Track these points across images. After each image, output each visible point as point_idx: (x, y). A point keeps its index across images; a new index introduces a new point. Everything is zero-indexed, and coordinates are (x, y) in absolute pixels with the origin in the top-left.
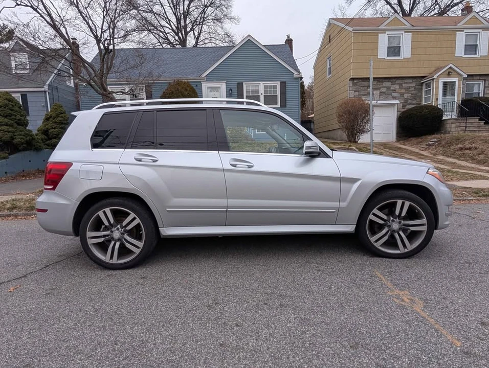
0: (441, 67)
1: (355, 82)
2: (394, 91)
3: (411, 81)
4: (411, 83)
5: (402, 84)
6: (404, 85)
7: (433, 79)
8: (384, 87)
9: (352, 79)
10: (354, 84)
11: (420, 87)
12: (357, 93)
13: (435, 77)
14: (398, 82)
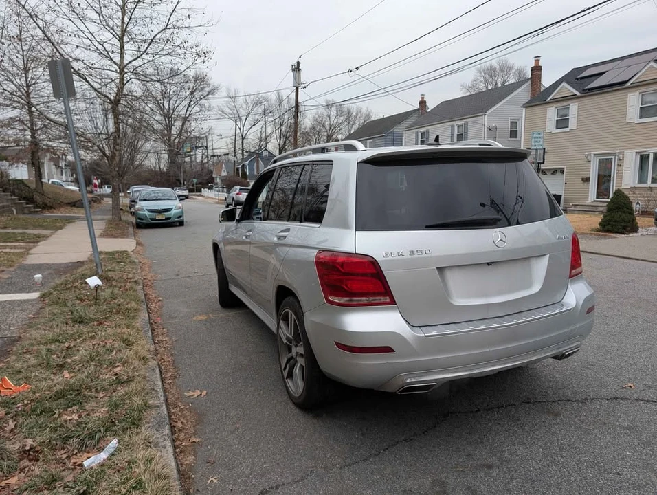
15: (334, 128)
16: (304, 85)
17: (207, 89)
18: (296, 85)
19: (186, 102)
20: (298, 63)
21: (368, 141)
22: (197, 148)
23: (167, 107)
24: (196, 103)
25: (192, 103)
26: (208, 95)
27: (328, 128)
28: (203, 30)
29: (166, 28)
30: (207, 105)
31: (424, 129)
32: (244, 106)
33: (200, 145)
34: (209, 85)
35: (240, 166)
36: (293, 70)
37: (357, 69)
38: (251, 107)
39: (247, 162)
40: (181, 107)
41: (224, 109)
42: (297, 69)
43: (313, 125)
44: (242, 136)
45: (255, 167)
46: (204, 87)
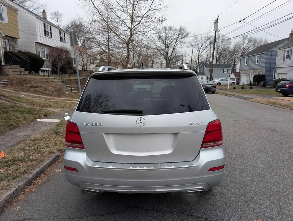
15: (246, 49)
16: (219, 30)
17: (185, 34)
18: (215, 30)
19: (175, 40)
20: (217, 19)
21: (257, 56)
22: (178, 60)
23: (167, 43)
24: (179, 41)
25: (177, 41)
26: (185, 36)
27: (242, 49)
28: (164, 9)
29: (149, 10)
30: (184, 41)
31: (289, 49)
32: (201, 41)
33: (180, 59)
34: (185, 32)
35: (195, 69)
36: (214, 23)
37: (244, 20)
38: (204, 41)
39: (199, 67)
40: (173, 43)
41: (191, 42)
42: (216, 22)
43: (235, 48)
44: (199, 55)
45: (202, 69)
46: (183, 33)
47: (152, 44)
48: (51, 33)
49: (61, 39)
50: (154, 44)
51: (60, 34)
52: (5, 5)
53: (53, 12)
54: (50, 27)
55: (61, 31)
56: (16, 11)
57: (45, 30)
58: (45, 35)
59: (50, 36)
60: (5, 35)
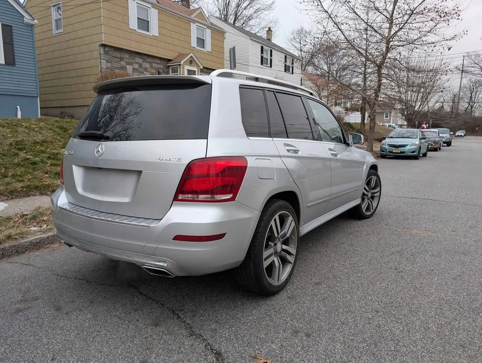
0: (186, 54)
1: (107, 49)
2: (146, 69)
3: (159, 62)
4: (159, 64)
5: (152, 63)
6: (154, 65)
7: (180, 65)
8: (136, 63)
9: (104, 46)
10: (106, 53)
11: (167, 70)
12: (110, 64)
13: (182, 63)
14: (148, 60)
47: (473, 65)
48: (271, 60)
49: (287, 69)
50: (476, 65)
51: (286, 62)
52: (208, 27)
53: (296, 30)
54: (271, 51)
55: (288, 56)
56: (223, 33)
57: (262, 57)
58: (262, 63)
59: (269, 65)
60: (203, 67)
